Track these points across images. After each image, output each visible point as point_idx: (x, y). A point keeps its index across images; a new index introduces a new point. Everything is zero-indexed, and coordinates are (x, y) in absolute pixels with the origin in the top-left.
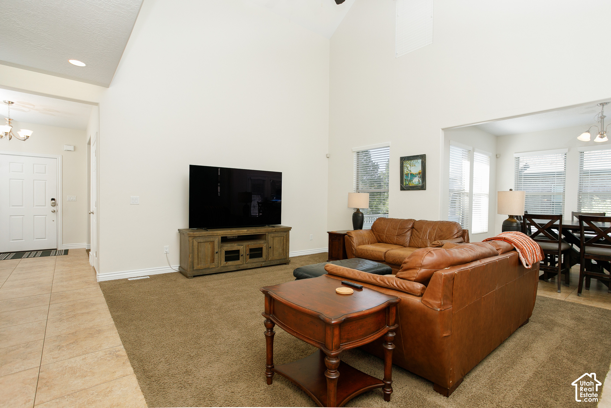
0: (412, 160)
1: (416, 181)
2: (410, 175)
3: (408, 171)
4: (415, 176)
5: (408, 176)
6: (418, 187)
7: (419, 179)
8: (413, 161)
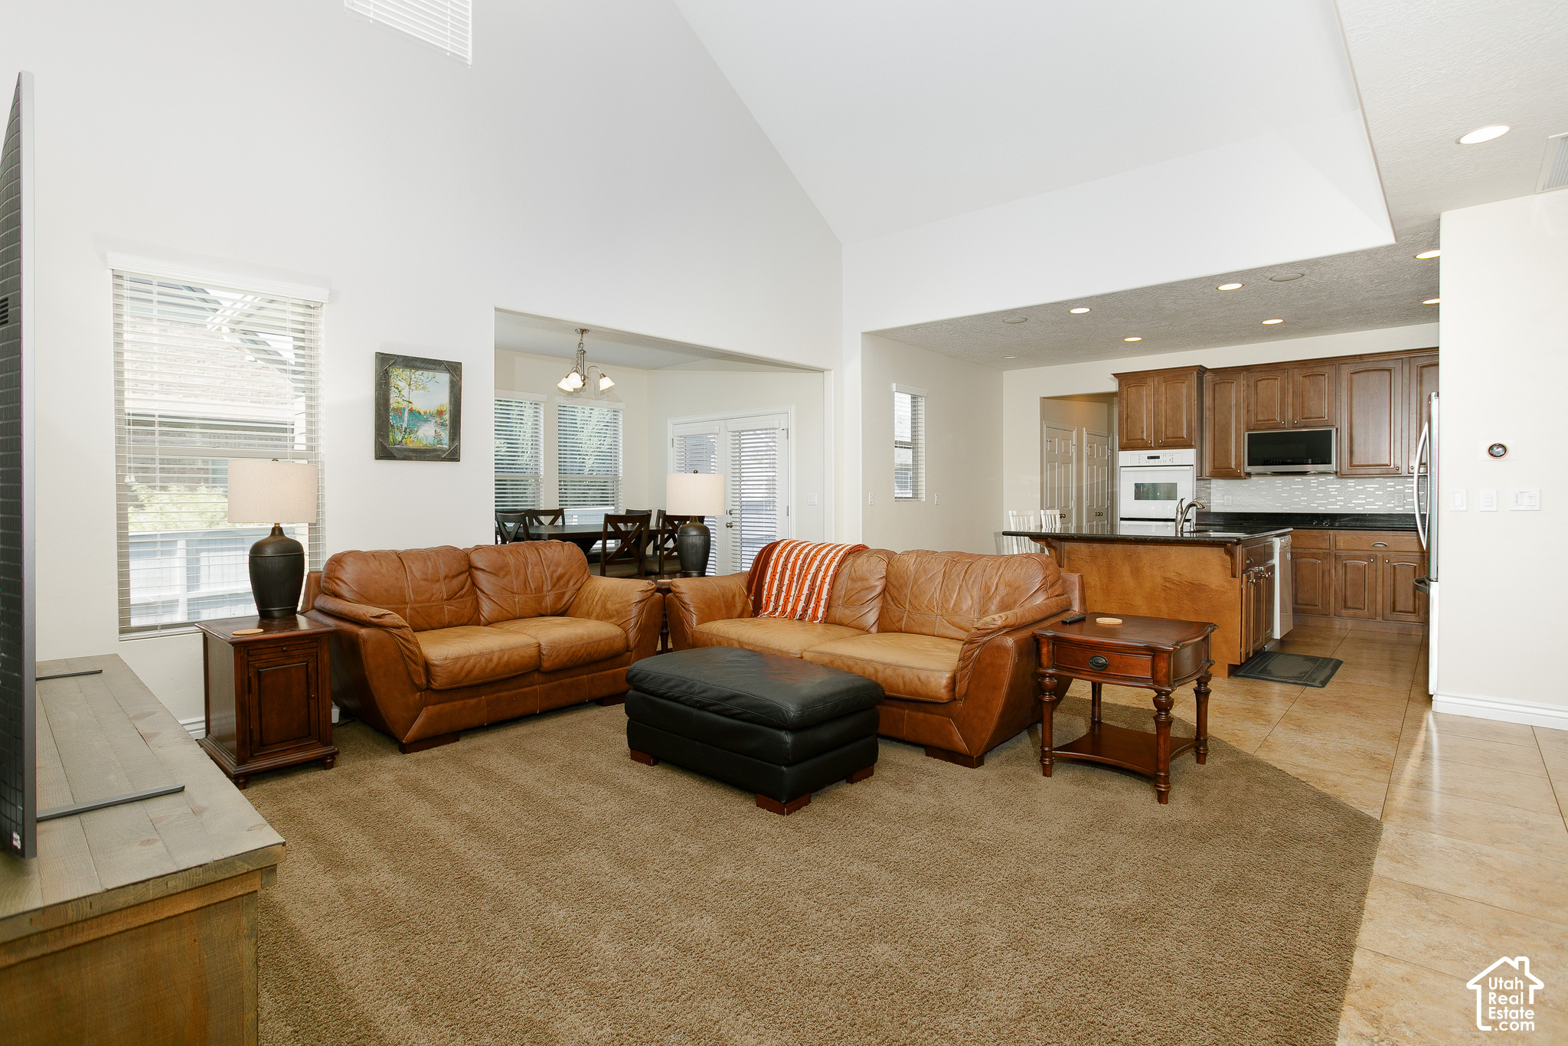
0: (418, 368)
1: (428, 434)
2: (406, 414)
3: (400, 400)
4: (426, 421)
5: (401, 417)
6: (439, 453)
7: (438, 431)
8: (420, 372)
